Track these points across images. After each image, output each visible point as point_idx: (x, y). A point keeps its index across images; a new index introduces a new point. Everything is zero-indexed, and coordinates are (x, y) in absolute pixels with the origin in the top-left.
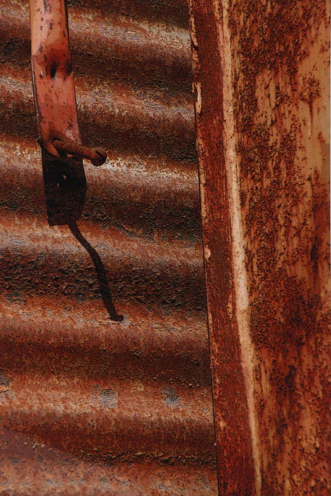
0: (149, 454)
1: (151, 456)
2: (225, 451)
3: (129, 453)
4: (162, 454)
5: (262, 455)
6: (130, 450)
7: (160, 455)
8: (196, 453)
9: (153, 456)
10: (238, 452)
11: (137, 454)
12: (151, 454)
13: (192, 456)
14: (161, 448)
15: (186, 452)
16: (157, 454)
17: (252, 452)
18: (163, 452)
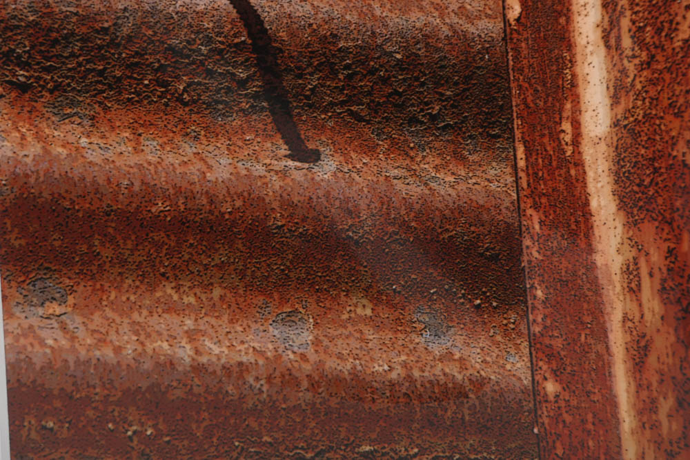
0: (387, 450)
1: (392, 454)
2: (558, 445)
3: (343, 448)
4: (416, 450)
5: (644, 453)
6: (346, 442)
7: (411, 453)
8: (494, 448)
9: (396, 454)
10: (589, 448)
11: (361, 450)
12: (391, 449)
13: (485, 454)
14: (415, 438)
15: (471, 445)
16: (406, 450)
17: (620, 447)
18: (417, 446)
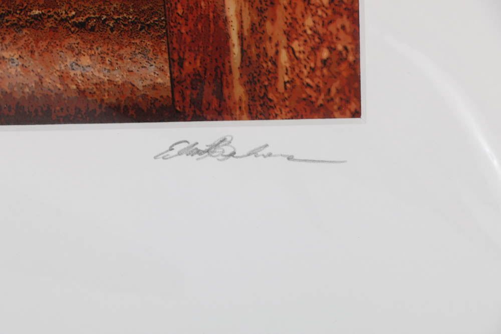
0: (52, 13)
1: (56, 16)
2: (179, 6)
3: (18, 12)
4: (74, 13)
5: (241, 10)
6: (20, 8)
7: (70, 15)
8: (131, 10)
9: (59, 16)
10: (201, 7)
11: (32, 14)
12: (55, 13)
13: (125, 15)
14: (72, 3)
15: (115, 8)
16: (66, 13)
17: (224, 6)
18: (75, 9)
